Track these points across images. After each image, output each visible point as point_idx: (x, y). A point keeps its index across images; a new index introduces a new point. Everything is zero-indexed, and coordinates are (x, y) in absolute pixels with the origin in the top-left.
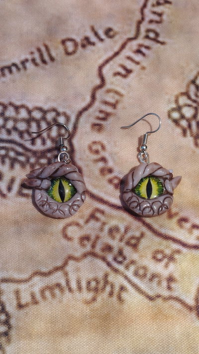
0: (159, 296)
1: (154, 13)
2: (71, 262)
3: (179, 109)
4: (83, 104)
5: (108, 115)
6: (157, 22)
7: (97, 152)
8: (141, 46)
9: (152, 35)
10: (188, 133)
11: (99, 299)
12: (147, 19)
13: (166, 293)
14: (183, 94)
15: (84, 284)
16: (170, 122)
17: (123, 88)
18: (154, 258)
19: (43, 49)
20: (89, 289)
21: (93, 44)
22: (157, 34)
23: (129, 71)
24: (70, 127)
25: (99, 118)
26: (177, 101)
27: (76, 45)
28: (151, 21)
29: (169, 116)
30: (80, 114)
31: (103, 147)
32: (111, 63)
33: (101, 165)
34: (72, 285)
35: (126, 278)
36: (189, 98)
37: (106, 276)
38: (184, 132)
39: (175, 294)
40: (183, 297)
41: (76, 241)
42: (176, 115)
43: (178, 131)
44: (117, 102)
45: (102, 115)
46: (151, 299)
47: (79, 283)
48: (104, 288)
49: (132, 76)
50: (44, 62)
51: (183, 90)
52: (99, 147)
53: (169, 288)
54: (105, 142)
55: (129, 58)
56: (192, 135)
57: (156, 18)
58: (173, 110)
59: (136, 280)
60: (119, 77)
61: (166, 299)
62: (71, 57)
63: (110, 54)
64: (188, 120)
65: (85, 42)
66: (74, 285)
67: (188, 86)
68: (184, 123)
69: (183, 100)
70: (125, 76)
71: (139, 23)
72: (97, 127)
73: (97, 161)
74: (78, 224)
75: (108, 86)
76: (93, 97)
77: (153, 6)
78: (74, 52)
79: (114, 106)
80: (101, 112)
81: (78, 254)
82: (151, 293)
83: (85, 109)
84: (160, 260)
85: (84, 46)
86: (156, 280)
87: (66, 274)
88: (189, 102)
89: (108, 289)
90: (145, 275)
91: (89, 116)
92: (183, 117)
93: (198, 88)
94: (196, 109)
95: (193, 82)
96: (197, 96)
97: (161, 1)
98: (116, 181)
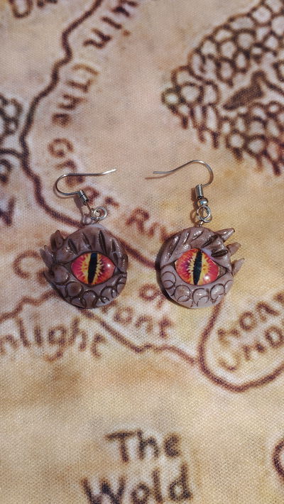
0: (148, 346)
2: (27, 307)
3: (177, 89)
4: (42, 88)
5: (76, 101)
7: (61, 154)
8: (123, 1)
10: (190, 123)
11: (66, 354)
13: (159, 342)
14: (182, 68)
15: (45, 335)
16: (164, 108)
17: (98, 63)
18: (142, 295)
20: (51, 341)
21: (55, 1)
23: (106, 39)
24: (23, 120)
25: (62, 106)
26: (174, 79)
27: (29, 3)
29: (164, 100)
30: (36, 101)
31: (70, 147)
32: (81, 27)
33: (67, 171)
34: (28, 337)
35: (103, 324)
36: (192, 73)
37: (76, 322)
38: (184, 123)
39: (171, 343)
40: (182, 346)
41: (34, 277)
42: (173, 99)
43: (177, 120)
44: (89, 83)
45: (67, 102)
46: (138, 350)
47: (37, 333)
48: (72, 340)
49: (110, 45)
51: (184, 63)
52: (64, 148)
53: (163, 334)
54: (72, 140)
55: (106, 20)
56: (195, 126)
58: (169, 91)
59: (117, 327)
60: (91, 47)
61: (159, 350)
62: (22, 21)
63: (79, 14)
64: (191, 106)
66: (31, 336)
67: (190, 57)
68: (184, 110)
69: (183, 77)
70: (100, 46)
72: (61, 119)
73: (60, 166)
74: (35, 255)
75: (76, 60)
76: (55, 77)
78: (27, 13)
79: (85, 88)
80: (66, 97)
81: (36, 296)
82: (138, 343)
83: (44, 94)
84: (150, 299)
85: (40, 5)
86: (145, 324)
87: (20, 323)
88: (192, 80)
89: (79, 340)
90: (129, 319)
91: (49, 103)
92: (182, 101)
93: (203, 59)
94: (202, 89)
95: (198, 51)
96: (202, 70)
98: (88, 194)
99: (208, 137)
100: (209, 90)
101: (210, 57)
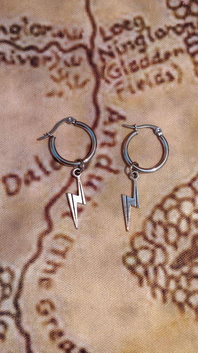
1: (106, 133)
3: (134, 253)
4: (29, 256)
5: (56, 266)
6: (110, 145)
7: (46, 313)
8: (91, 176)
9: (104, 162)
10: (145, 281)
14: (138, 234)
16: (124, 269)
21: (38, 179)
22: (109, 161)
23: (79, 210)
24: (15, 285)
25: (46, 271)
26: (132, 243)
27: (19, 182)
28: (103, 145)
29: (124, 262)
30: (26, 267)
31: (52, 307)
32: (59, 201)
33: (51, 327)
36: (146, 239)
38: (141, 282)
42: (131, 261)
43: (135, 280)
44: (67, 249)
45: (50, 267)
51: (139, 230)
52: (48, 307)
56: (149, 283)
57: (109, 140)
58: (129, 254)
62: (15, 198)
63: (58, 189)
64: (145, 266)
65: (29, 178)
67: (145, 224)
68: (140, 270)
69: (139, 242)
72: (44, 283)
73: (46, 324)
75: (56, 231)
76: (40, 245)
77: (105, 123)
78: (17, 191)
79: (63, 254)
80: (49, 262)
83: (32, 261)
85: (27, 182)
88: (145, 244)
91: (36, 269)
92: (139, 262)
93: (154, 225)
94: (153, 251)
95: (150, 218)
96: (154, 235)
97: (115, 117)
98: (67, 346)
99: (159, 293)
100: (159, 251)
101: (160, 223)
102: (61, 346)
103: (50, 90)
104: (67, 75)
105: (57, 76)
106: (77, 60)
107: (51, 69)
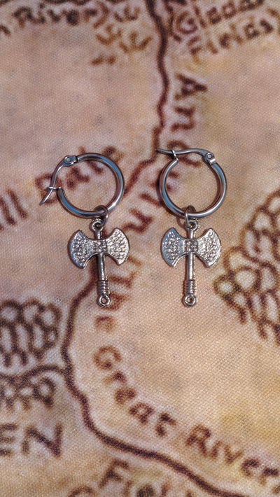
1: (179, 110)
3: (231, 276)
5: (119, 299)
6: (187, 127)
7: (108, 365)
10: (249, 316)
12: (169, 124)
14: (235, 249)
16: (217, 300)
19: (7, 199)
21: (86, 179)
24: (63, 327)
26: (226, 262)
27: (59, 185)
28: (175, 127)
29: (216, 289)
30: (76, 303)
31: (117, 357)
32: (118, 208)
33: (116, 385)
36: (246, 255)
38: (242, 314)
42: (226, 287)
43: (234, 314)
44: (133, 275)
50: (11, 221)
51: (235, 243)
52: (111, 357)
55: (145, 196)
56: (254, 318)
57: (184, 120)
58: (222, 279)
60: (131, 233)
62: (53, 207)
64: (246, 294)
65: (73, 178)
67: (243, 234)
68: (240, 300)
69: (237, 260)
70: (141, 230)
71: (157, 132)
72: (104, 322)
73: (108, 381)
74: (89, 490)
76: (95, 272)
77: (177, 97)
79: (128, 282)
83: (84, 293)
85: (71, 185)
88: (246, 262)
91: (91, 304)
92: (237, 288)
93: (257, 235)
94: (258, 273)
95: (250, 226)
96: (257, 250)
97: (190, 87)
98: (141, 411)
99: (269, 331)
100: (266, 272)
101: (265, 232)
102: (133, 411)
103: (96, 55)
104: (119, 34)
105: (106, 35)
106: (132, 12)
107: (96, 26)
